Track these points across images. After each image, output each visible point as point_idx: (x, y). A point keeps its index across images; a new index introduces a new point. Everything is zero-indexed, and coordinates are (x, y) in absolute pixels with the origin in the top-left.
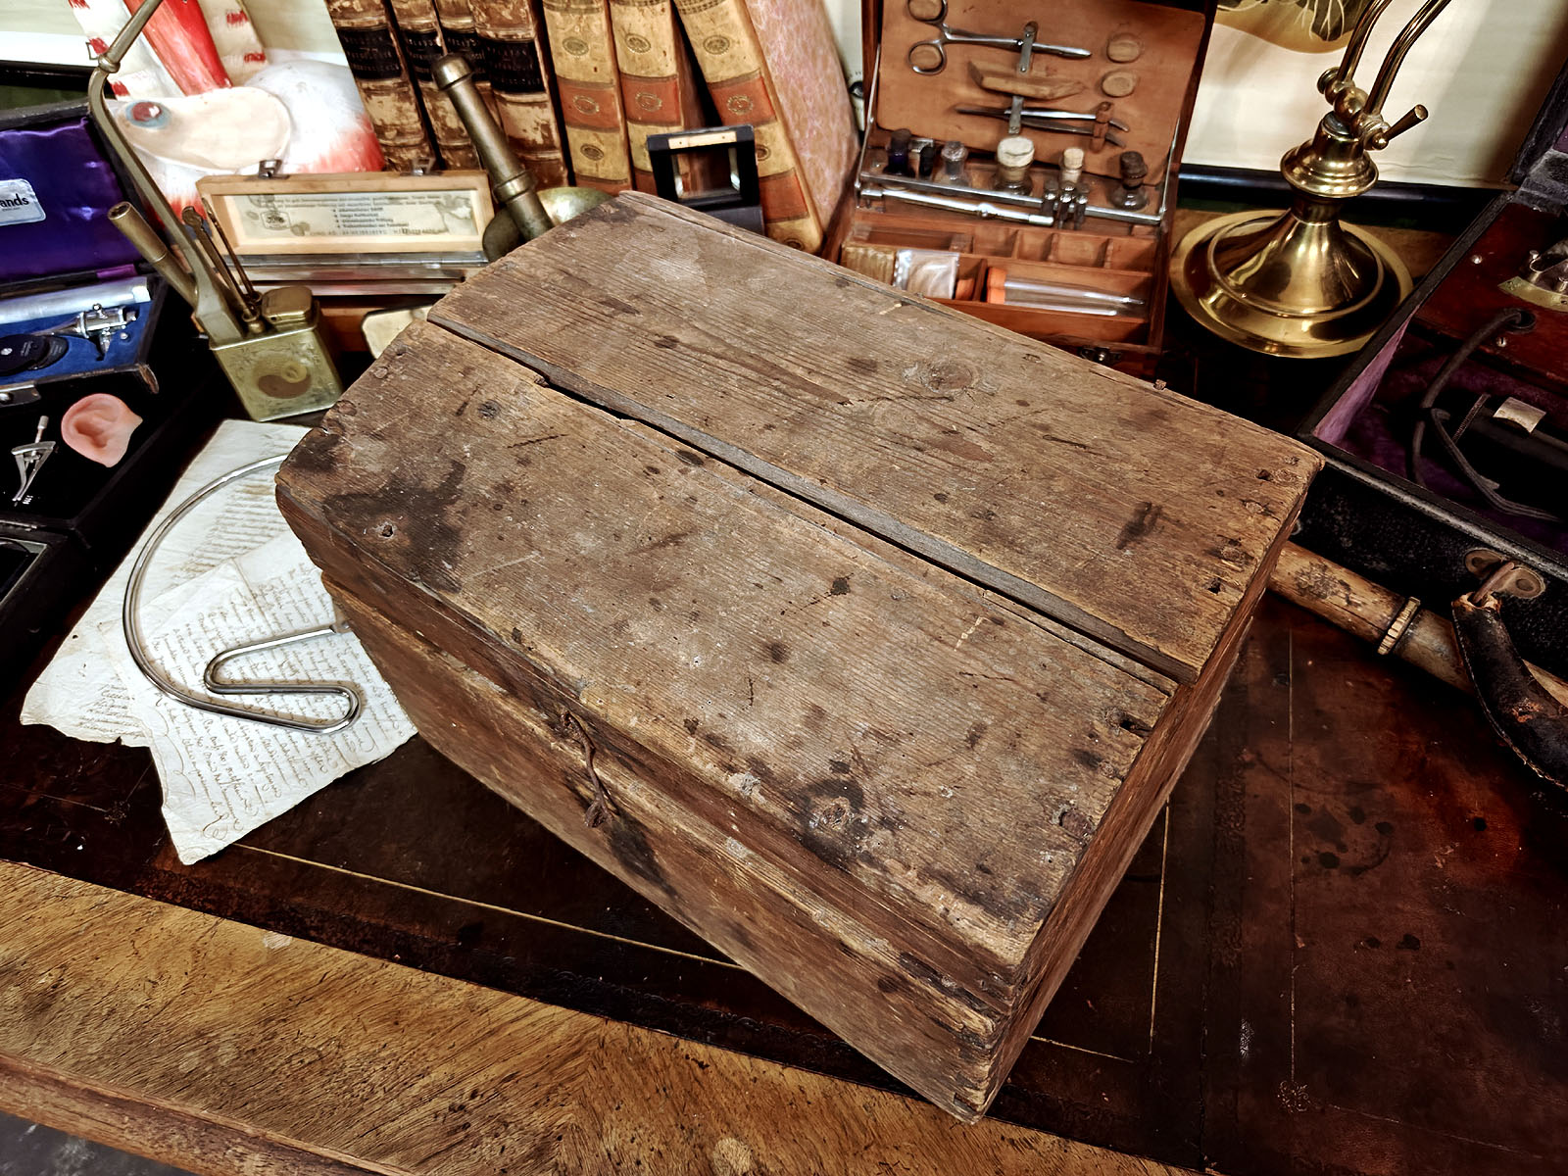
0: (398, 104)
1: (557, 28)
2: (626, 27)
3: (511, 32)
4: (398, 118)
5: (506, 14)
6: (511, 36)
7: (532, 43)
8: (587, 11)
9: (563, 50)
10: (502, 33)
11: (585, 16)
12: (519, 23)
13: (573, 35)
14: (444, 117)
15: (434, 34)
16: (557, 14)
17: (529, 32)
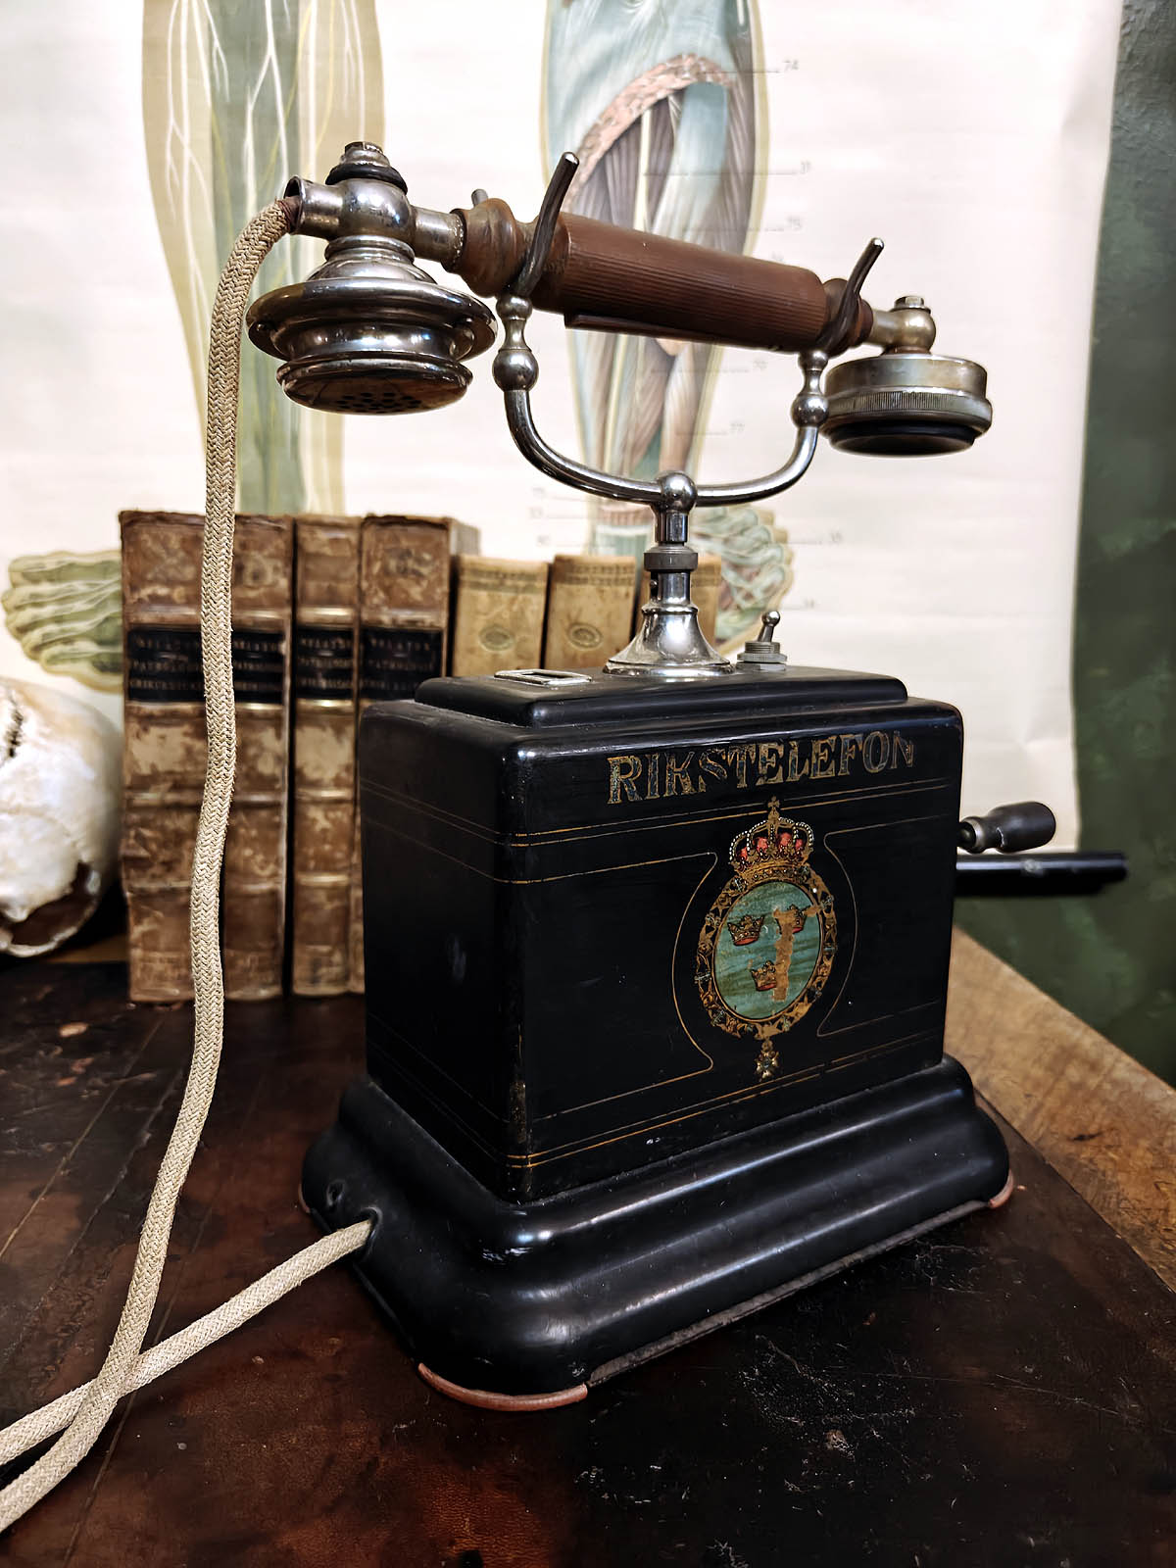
0: (188, 740)
1: (478, 612)
2: (574, 614)
3: (417, 616)
4: (182, 763)
5: (416, 592)
6: (413, 622)
7: (439, 635)
8: (525, 589)
9: (478, 643)
10: (404, 615)
11: (521, 597)
12: (428, 605)
13: (498, 621)
14: (256, 757)
15: (278, 637)
16: (483, 595)
17: (441, 620)
